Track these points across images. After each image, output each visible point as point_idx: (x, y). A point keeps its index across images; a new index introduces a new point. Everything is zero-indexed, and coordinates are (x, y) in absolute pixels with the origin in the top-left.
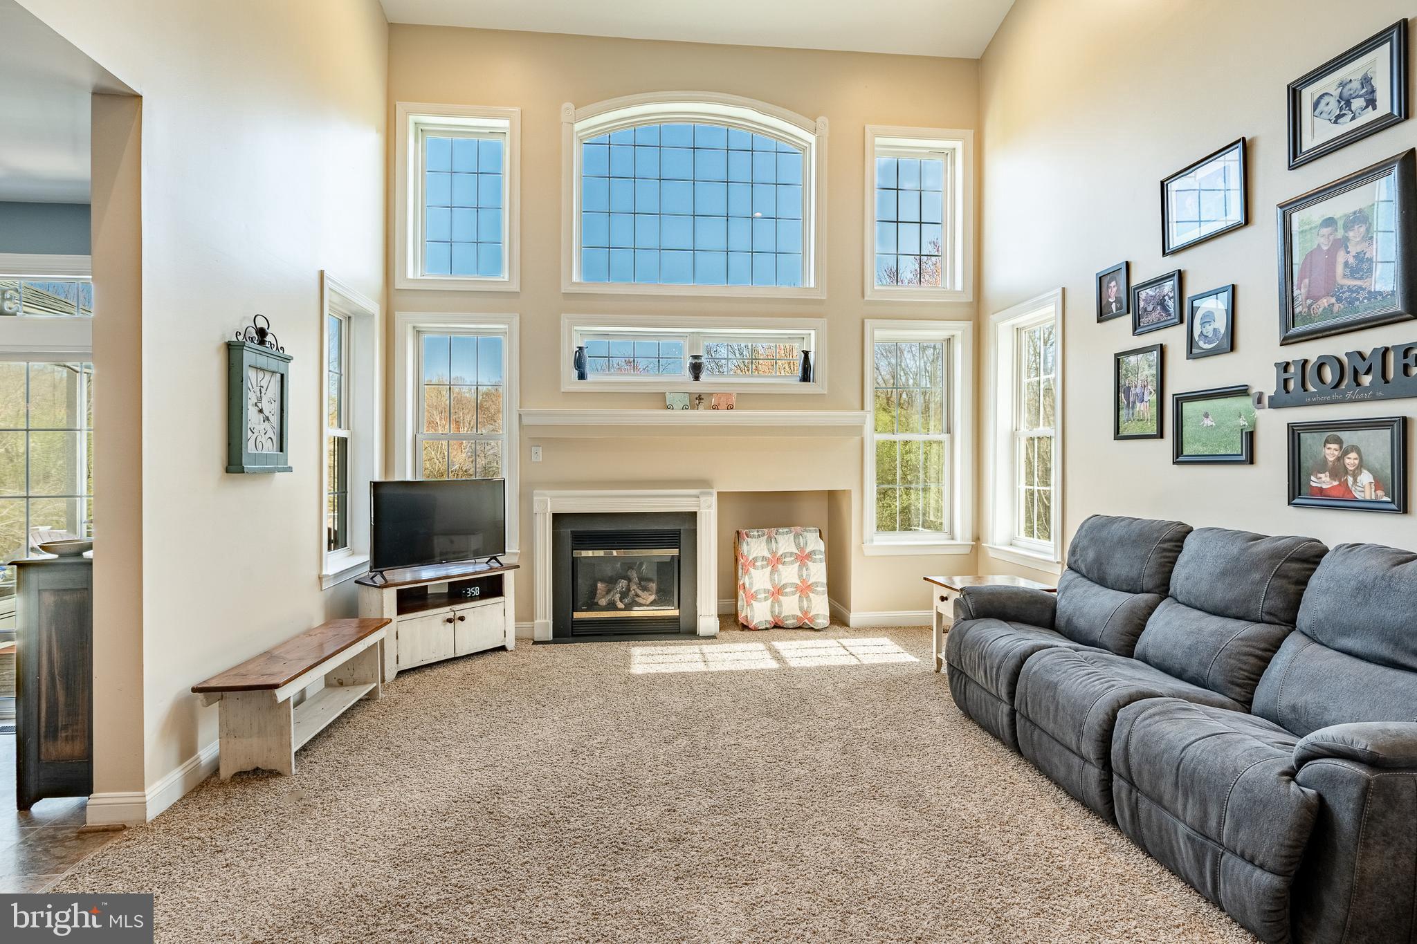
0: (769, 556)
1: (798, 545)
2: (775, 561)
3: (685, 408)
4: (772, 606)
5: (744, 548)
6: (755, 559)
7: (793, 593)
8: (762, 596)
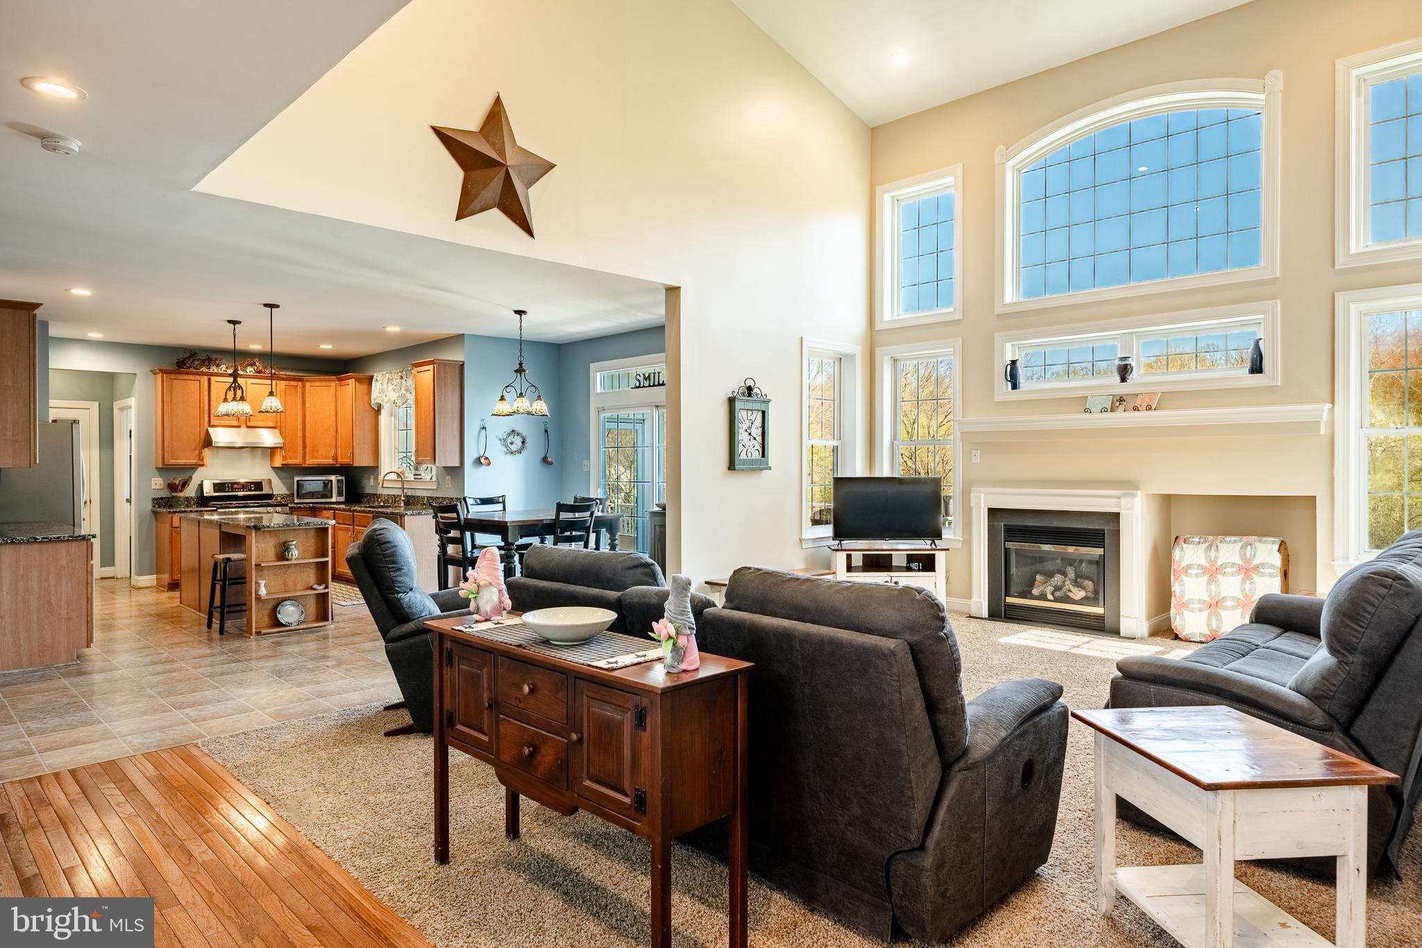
0: (1207, 565)
1: (1243, 556)
2: (1213, 572)
3: (1104, 410)
4: (1209, 619)
5: (1177, 554)
6: (1189, 566)
7: (1235, 608)
8: (1197, 606)
